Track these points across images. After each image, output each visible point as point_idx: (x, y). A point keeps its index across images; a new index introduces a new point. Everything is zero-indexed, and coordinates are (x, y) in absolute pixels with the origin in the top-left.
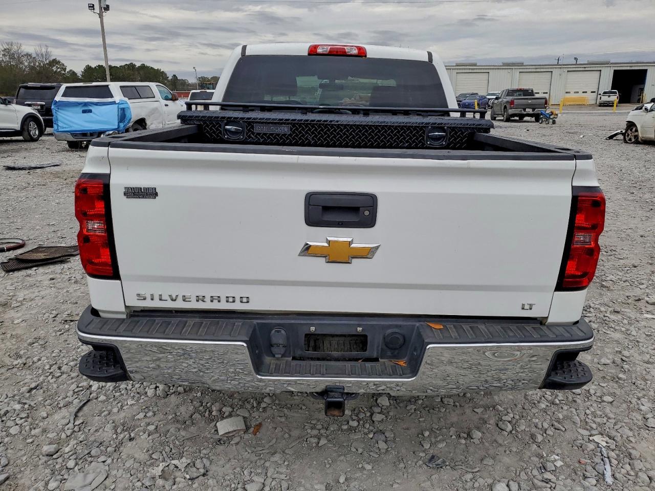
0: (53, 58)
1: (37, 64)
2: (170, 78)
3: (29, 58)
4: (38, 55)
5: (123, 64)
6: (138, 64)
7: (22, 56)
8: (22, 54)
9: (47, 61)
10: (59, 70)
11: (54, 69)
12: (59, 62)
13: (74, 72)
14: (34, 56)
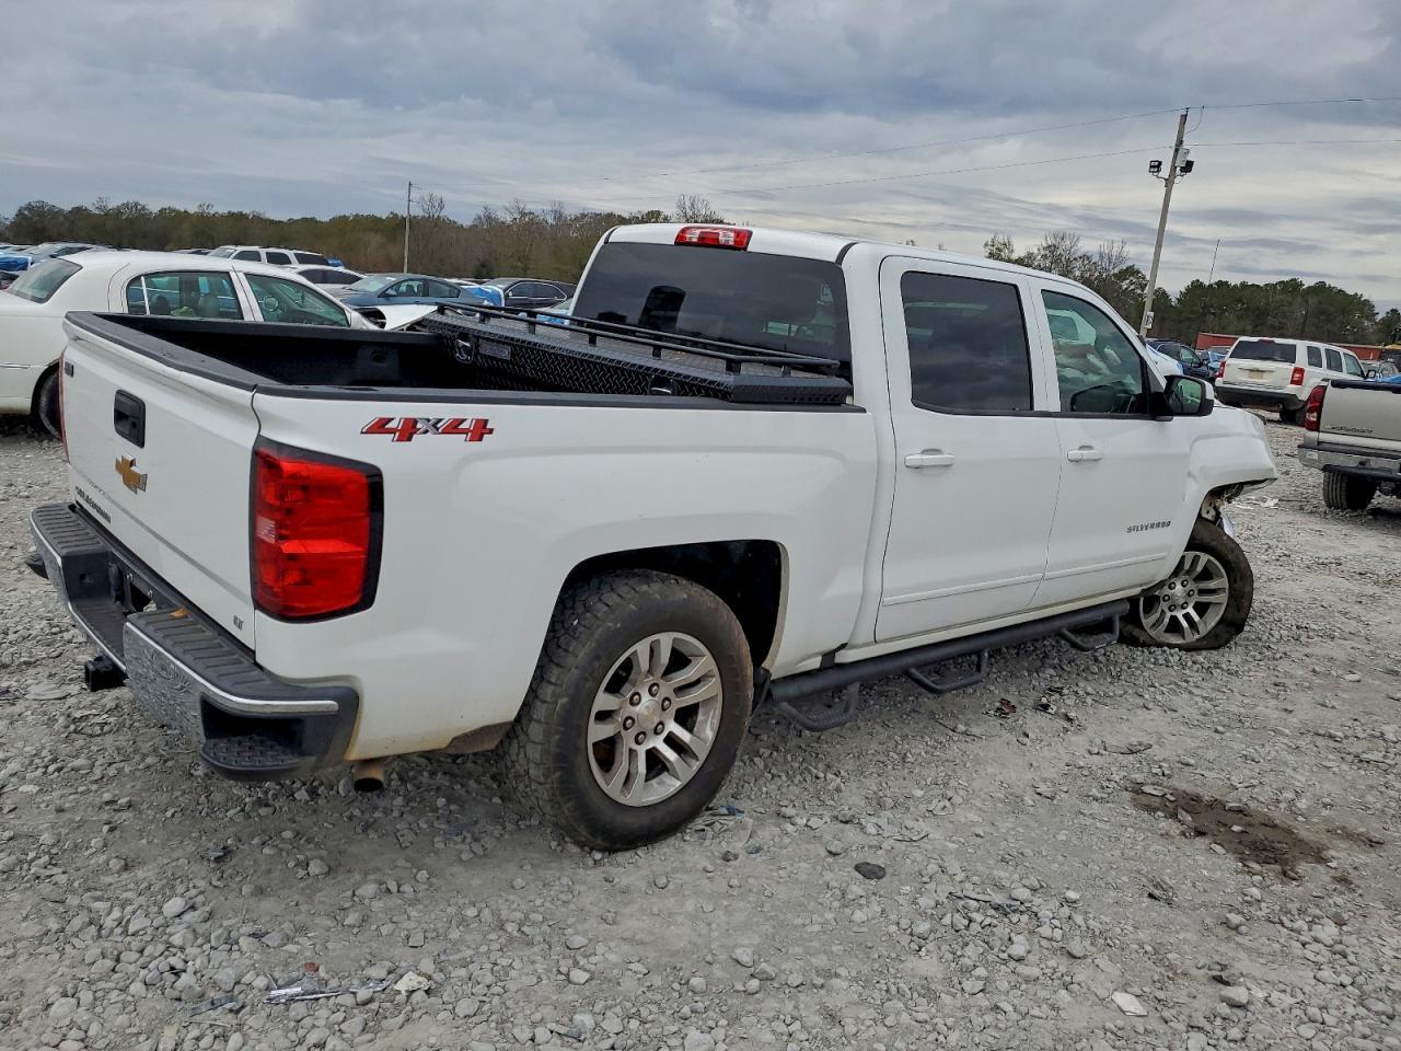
0: (1129, 264)
1: (1097, 274)
2: (1379, 318)
3: (1086, 262)
4: (1101, 256)
5: (1274, 280)
6: (1308, 282)
7: (1075, 259)
8: (1076, 256)
9: (1116, 271)
10: (1132, 287)
11: (1125, 285)
12: (1138, 272)
13: (1164, 293)
14: (1095, 259)
